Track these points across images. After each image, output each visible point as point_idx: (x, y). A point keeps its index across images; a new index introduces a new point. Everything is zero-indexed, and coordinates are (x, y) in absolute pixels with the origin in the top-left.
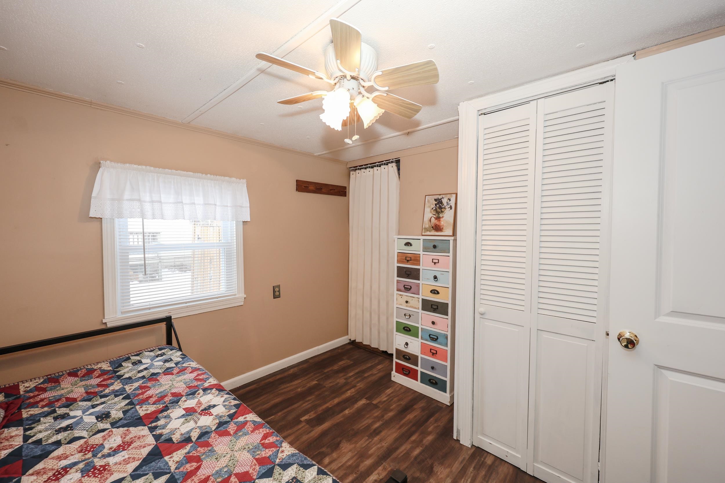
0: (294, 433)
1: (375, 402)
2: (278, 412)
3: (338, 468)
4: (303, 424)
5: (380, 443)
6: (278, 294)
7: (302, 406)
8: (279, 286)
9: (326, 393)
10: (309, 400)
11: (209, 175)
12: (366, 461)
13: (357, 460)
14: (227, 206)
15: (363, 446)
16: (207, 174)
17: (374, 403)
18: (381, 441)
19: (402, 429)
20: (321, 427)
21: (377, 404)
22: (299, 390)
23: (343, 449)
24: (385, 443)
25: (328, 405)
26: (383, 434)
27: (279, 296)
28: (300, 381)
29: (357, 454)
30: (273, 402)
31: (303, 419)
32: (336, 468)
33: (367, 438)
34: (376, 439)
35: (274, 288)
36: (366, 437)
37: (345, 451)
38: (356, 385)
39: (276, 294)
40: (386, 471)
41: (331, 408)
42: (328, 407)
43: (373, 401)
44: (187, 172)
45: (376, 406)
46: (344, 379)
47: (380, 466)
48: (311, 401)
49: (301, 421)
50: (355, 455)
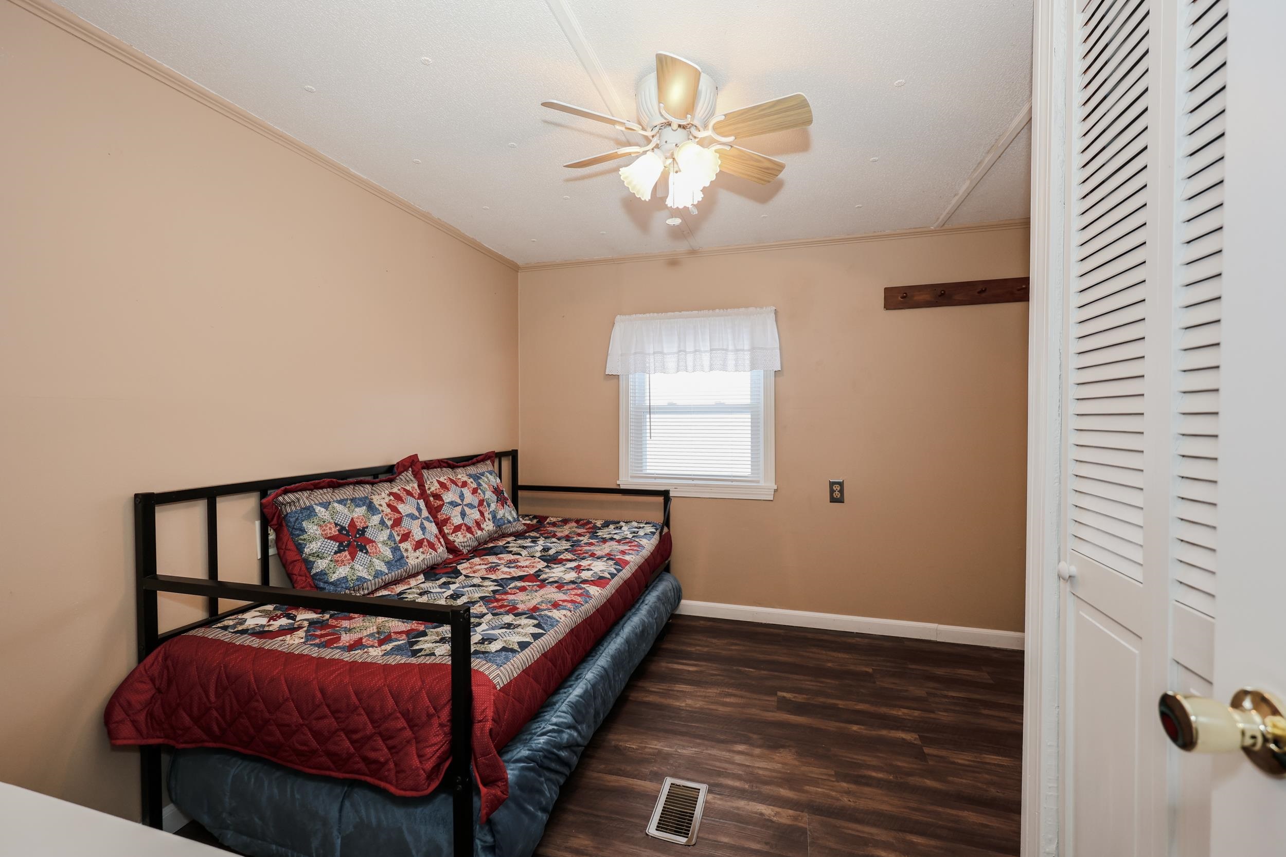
0: (750, 698)
1: (927, 750)
2: (764, 670)
3: (739, 764)
4: (774, 699)
5: (842, 793)
6: (839, 496)
7: (803, 682)
8: (841, 484)
9: (862, 690)
10: (822, 682)
11: (717, 311)
12: (784, 789)
13: (776, 778)
14: (743, 350)
15: (810, 775)
16: (715, 309)
17: (925, 751)
18: (848, 793)
19: (917, 813)
20: (789, 716)
21: (929, 755)
22: (830, 665)
23: (778, 755)
24: (849, 801)
25: (841, 704)
26: (867, 790)
27: (840, 500)
28: (847, 657)
29: (789, 773)
30: (775, 658)
31: (780, 694)
32: (739, 762)
33: (833, 773)
34: (844, 785)
35: (832, 484)
36: (833, 771)
37: (777, 758)
38: (936, 712)
39: (837, 494)
40: (793, 821)
41: (839, 708)
42: (838, 704)
43: (925, 746)
44: (692, 311)
45: (923, 757)
46: (927, 693)
47: (794, 810)
48: (824, 685)
49: (776, 694)
50: (780, 772)
